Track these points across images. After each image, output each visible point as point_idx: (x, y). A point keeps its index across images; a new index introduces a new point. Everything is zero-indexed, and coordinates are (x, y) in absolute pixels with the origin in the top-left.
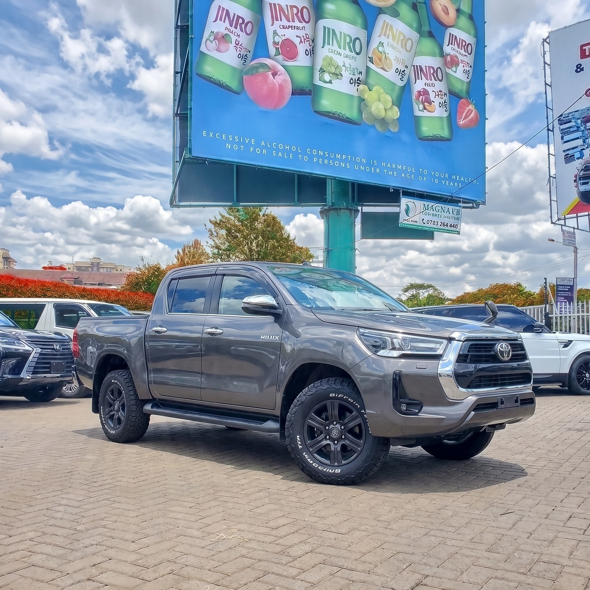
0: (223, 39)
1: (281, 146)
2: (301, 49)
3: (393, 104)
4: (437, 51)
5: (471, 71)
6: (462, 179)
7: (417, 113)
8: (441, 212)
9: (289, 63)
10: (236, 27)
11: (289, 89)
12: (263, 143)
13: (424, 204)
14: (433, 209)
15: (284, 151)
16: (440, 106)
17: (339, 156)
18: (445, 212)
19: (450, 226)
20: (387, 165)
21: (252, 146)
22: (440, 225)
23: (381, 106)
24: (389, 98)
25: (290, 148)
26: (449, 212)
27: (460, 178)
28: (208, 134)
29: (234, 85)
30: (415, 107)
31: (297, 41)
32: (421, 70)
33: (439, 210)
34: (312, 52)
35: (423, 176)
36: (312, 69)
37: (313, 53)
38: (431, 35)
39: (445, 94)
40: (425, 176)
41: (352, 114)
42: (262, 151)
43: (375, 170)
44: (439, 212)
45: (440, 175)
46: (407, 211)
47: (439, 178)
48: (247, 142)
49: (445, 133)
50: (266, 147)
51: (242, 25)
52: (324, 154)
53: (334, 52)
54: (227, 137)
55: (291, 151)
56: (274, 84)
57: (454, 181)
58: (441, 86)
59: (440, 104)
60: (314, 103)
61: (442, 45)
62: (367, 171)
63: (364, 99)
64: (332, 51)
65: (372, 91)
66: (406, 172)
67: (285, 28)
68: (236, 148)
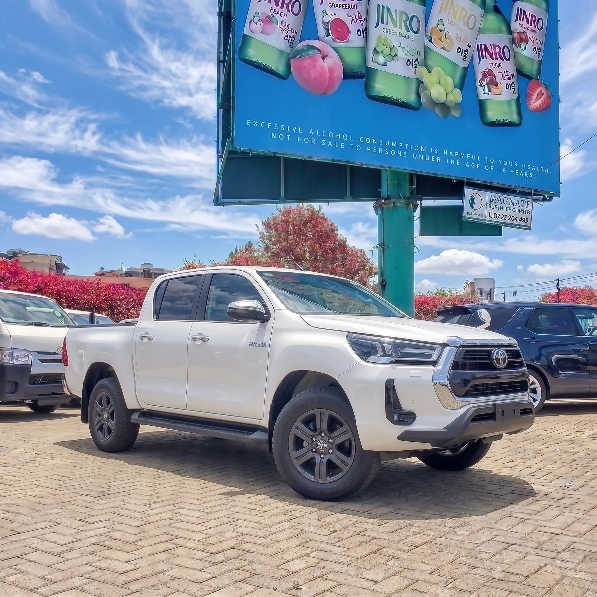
0: (268, 20)
1: (331, 134)
2: (353, 28)
3: (455, 87)
4: (504, 28)
5: (542, 49)
6: (533, 168)
7: (482, 96)
8: (510, 205)
9: (339, 44)
10: (282, 7)
11: (340, 73)
12: (311, 132)
13: (491, 195)
14: (501, 201)
15: (334, 140)
16: (507, 88)
17: (394, 144)
18: (515, 205)
19: (519, 220)
20: (449, 153)
21: (300, 135)
22: (509, 220)
23: (442, 90)
24: (450, 80)
25: (341, 136)
26: (519, 204)
27: (531, 167)
28: (252, 123)
29: (281, 69)
30: (480, 89)
31: (347, 21)
32: (486, 49)
33: (507, 202)
35: (490, 164)
36: (364, 51)
37: (366, 33)
38: (497, 10)
39: (513, 76)
40: (492, 164)
41: (412, 99)
42: (310, 140)
43: (436, 159)
44: (507, 204)
45: (508, 163)
46: (472, 204)
47: (508, 168)
48: (294, 131)
49: (514, 118)
50: (315, 136)
51: (289, 5)
52: (378, 142)
53: (389, 32)
54: (273, 126)
55: (342, 140)
56: (323, 68)
57: (524, 170)
58: (508, 67)
59: (507, 86)
60: (368, 87)
61: (509, 21)
62: (426, 160)
63: (423, 82)
64: (387, 30)
65: (431, 73)
66: (470, 161)
67: (335, 7)
68: (282, 137)
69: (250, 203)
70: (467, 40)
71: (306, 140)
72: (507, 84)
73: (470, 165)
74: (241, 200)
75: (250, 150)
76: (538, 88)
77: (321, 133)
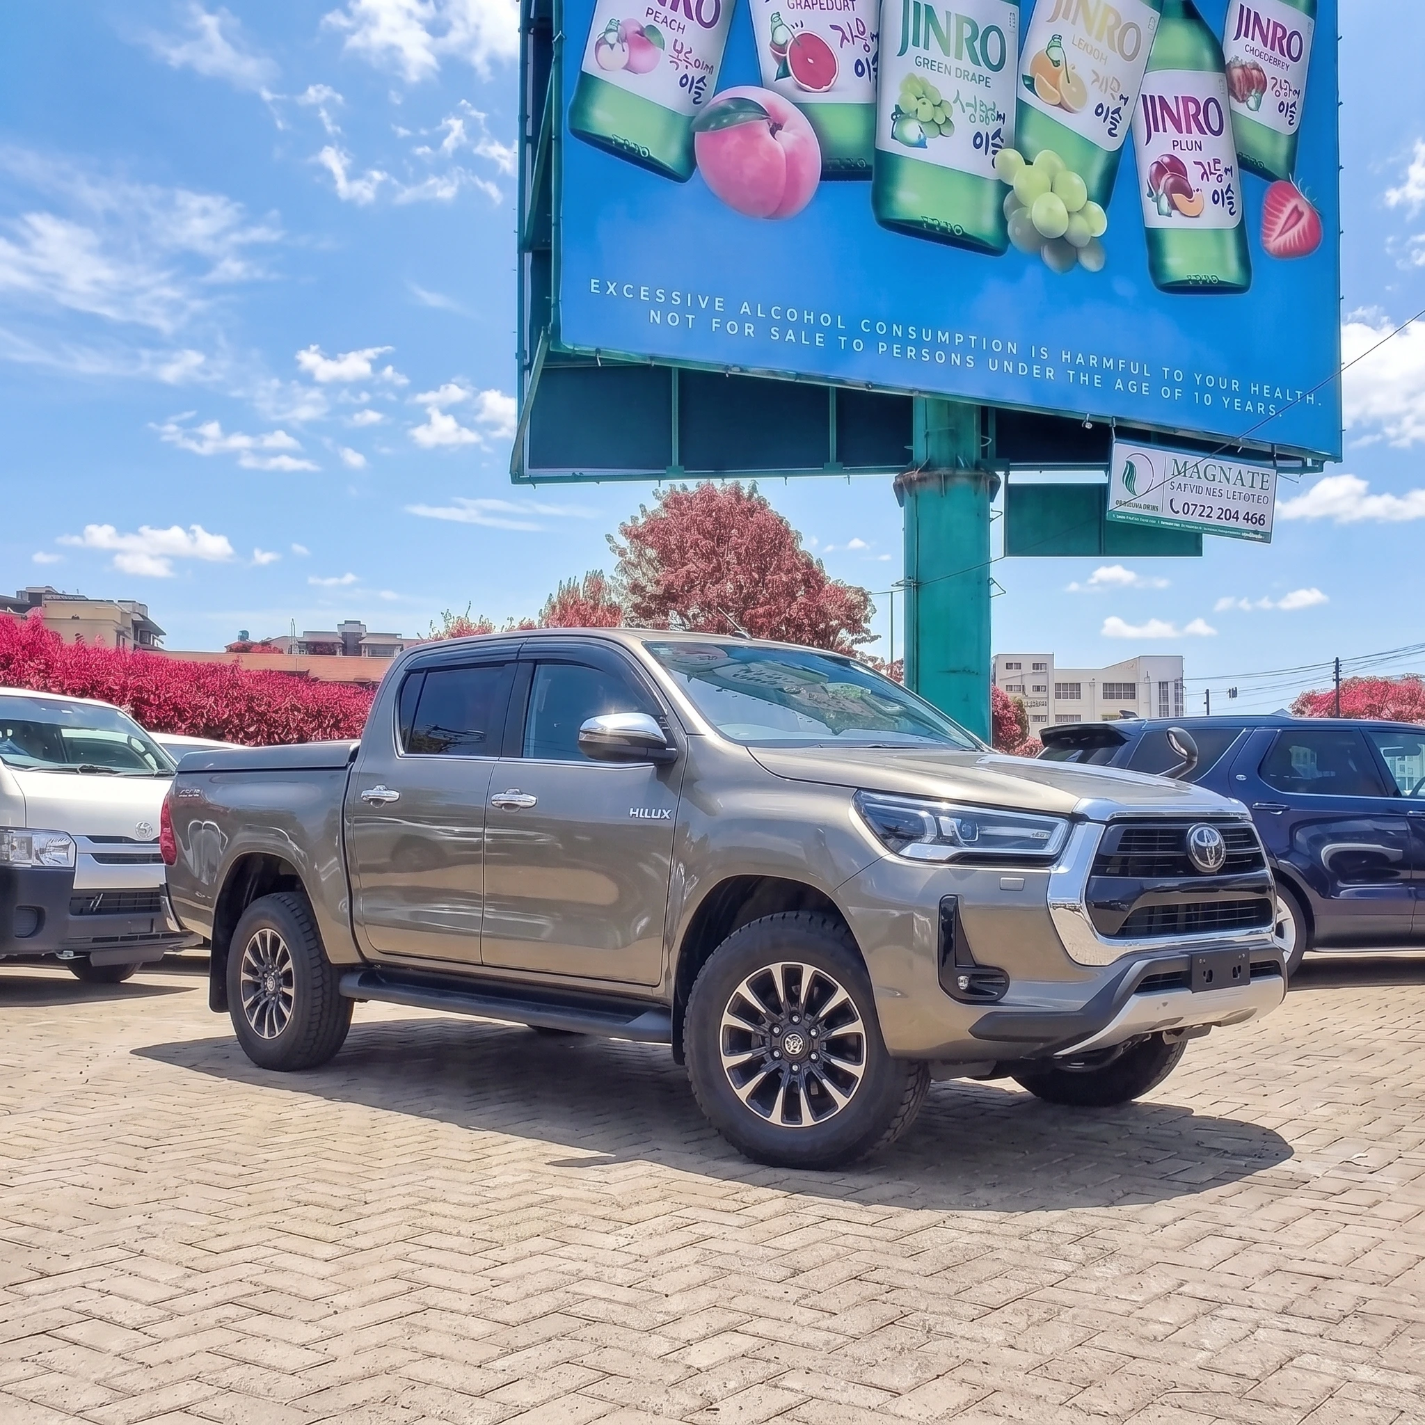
0: (643, 38)
1: (792, 315)
2: (846, 56)
3: (1090, 198)
4: (1207, 56)
5: (1299, 107)
6: (1278, 394)
7: (1155, 221)
8: (1220, 481)
9: (814, 97)
10: (674, 8)
11: (814, 165)
12: (745, 308)
13: (1176, 461)
14: (1198, 472)
15: (798, 326)
16: (1215, 201)
17: (944, 337)
18: (1232, 481)
19: (1244, 519)
20: (1074, 358)
21: (718, 315)
22: (1219, 518)
23: (1057, 205)
24: (1078, 183)
25: (817, 319)
26: (1241, 479)
27: (1272, 392)
28: (603, 287)
29: (670, 156)
30: (1149, 206)
31: (832, 40)
32: (1164, 105)
33: (1214, 476)
34: (872, 68)
36: (872, 109)
37: (875, 70)
38: (1191, 14)
39: (1229, 171)
40: (1178, 385)
41: (984, 226)
42: (742, 329)
43: (1043, 372)
44: (1214, 480)
45: (1217, 383)
47: (1216, 392)
48: (703, 306)
49: (1230, 272)
50: (753, 319)
52: (905, 332)
53: (932, 65)
54: (652, 295)
55: (818, 327)
56: (772, 152)
57: (1256, 399)
58: (1218, 149)
59: (1216, 196)
60: (880, 198)
61: (1218, 37)
62: (1020, 373)
63: (1011, 188)
64: (926, 61)
65: (1032, 164)
66: (1126, 376)
67: (803, 7)
68: (673, 320)
69: (597, 479)
70: (1119, 85)
71: (732, 327)
72: (1216, 192)
73: (1125, 385)
74: (578, 471)
75: (598, 351)
76: (1288, 200)
77: (766, 311)
